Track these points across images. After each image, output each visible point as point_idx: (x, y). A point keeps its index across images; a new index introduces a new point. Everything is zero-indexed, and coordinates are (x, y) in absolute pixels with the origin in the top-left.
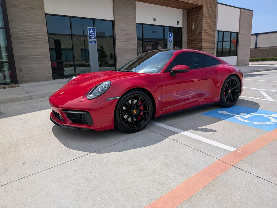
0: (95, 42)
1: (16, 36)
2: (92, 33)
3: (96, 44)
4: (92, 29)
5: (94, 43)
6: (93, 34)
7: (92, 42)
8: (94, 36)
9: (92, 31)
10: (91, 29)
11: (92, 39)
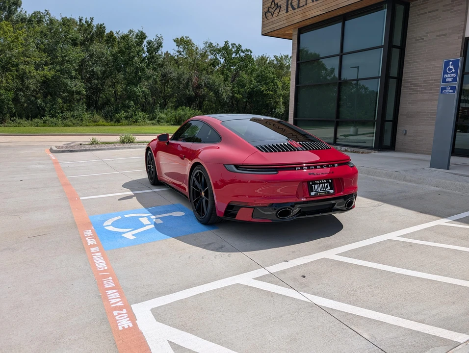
0: (453, 88)
1: (411, 84)
2: (451, 69)
3: (454, 92)
4: (453, 61)
5: (451, 91)
6: (453, 73)
7: (447, 89)
8: (453, 75)
9: (451, 67)
10: (451, 63)
11: (448, 82)
